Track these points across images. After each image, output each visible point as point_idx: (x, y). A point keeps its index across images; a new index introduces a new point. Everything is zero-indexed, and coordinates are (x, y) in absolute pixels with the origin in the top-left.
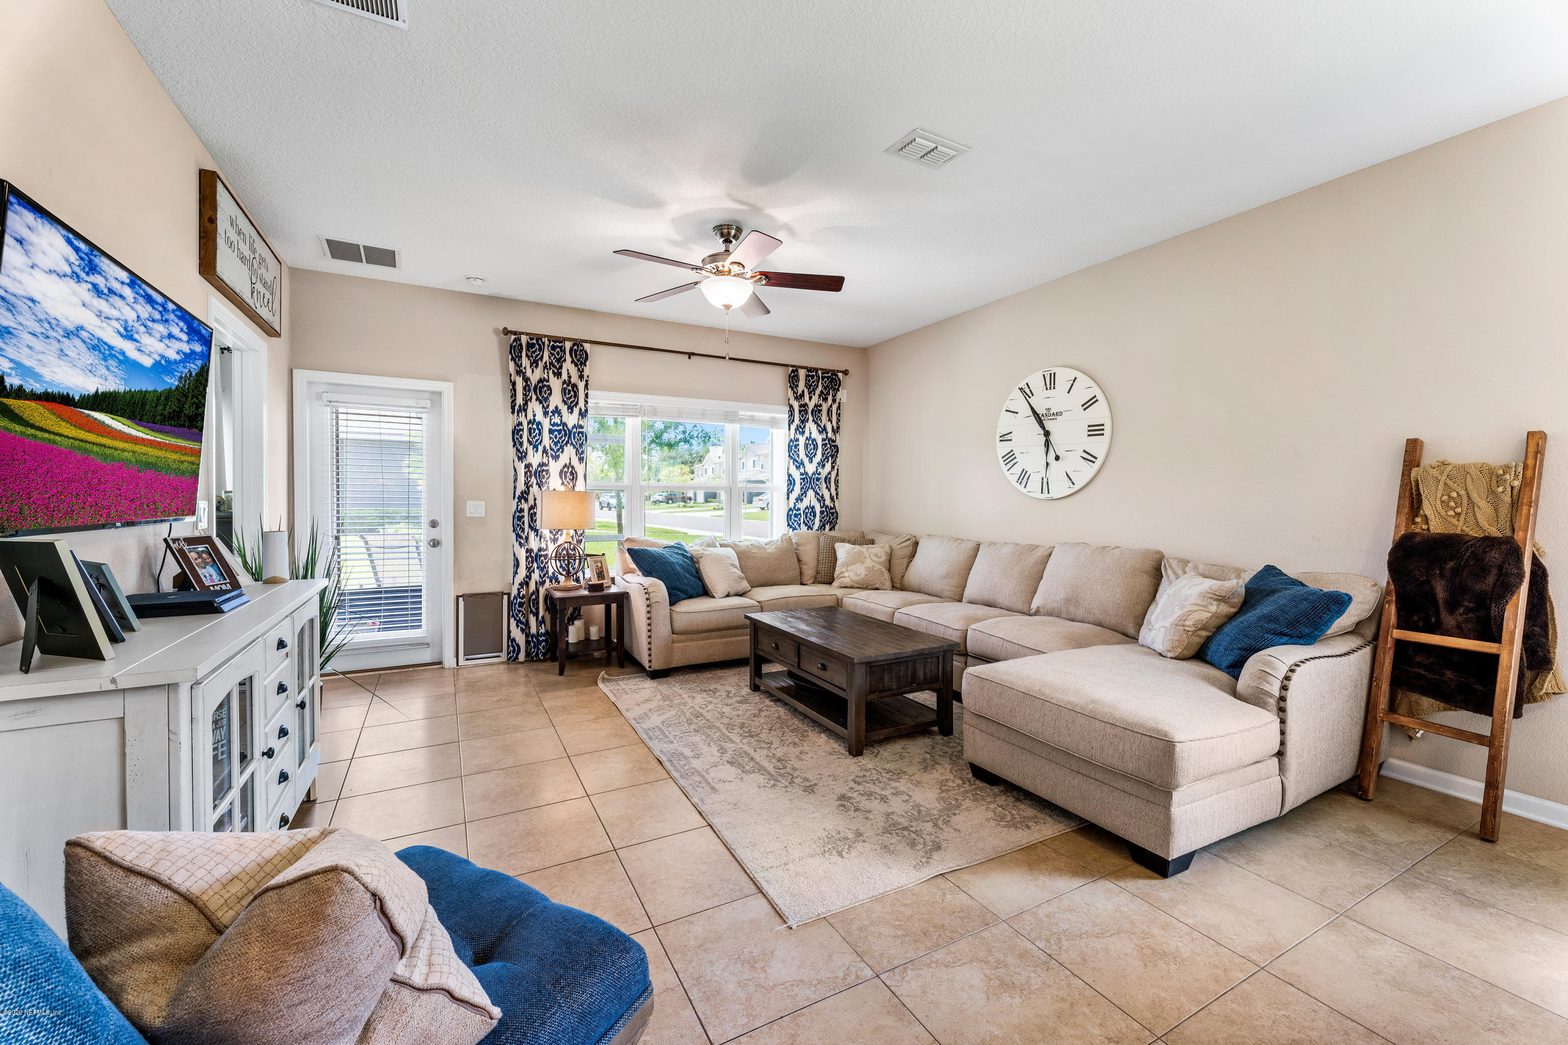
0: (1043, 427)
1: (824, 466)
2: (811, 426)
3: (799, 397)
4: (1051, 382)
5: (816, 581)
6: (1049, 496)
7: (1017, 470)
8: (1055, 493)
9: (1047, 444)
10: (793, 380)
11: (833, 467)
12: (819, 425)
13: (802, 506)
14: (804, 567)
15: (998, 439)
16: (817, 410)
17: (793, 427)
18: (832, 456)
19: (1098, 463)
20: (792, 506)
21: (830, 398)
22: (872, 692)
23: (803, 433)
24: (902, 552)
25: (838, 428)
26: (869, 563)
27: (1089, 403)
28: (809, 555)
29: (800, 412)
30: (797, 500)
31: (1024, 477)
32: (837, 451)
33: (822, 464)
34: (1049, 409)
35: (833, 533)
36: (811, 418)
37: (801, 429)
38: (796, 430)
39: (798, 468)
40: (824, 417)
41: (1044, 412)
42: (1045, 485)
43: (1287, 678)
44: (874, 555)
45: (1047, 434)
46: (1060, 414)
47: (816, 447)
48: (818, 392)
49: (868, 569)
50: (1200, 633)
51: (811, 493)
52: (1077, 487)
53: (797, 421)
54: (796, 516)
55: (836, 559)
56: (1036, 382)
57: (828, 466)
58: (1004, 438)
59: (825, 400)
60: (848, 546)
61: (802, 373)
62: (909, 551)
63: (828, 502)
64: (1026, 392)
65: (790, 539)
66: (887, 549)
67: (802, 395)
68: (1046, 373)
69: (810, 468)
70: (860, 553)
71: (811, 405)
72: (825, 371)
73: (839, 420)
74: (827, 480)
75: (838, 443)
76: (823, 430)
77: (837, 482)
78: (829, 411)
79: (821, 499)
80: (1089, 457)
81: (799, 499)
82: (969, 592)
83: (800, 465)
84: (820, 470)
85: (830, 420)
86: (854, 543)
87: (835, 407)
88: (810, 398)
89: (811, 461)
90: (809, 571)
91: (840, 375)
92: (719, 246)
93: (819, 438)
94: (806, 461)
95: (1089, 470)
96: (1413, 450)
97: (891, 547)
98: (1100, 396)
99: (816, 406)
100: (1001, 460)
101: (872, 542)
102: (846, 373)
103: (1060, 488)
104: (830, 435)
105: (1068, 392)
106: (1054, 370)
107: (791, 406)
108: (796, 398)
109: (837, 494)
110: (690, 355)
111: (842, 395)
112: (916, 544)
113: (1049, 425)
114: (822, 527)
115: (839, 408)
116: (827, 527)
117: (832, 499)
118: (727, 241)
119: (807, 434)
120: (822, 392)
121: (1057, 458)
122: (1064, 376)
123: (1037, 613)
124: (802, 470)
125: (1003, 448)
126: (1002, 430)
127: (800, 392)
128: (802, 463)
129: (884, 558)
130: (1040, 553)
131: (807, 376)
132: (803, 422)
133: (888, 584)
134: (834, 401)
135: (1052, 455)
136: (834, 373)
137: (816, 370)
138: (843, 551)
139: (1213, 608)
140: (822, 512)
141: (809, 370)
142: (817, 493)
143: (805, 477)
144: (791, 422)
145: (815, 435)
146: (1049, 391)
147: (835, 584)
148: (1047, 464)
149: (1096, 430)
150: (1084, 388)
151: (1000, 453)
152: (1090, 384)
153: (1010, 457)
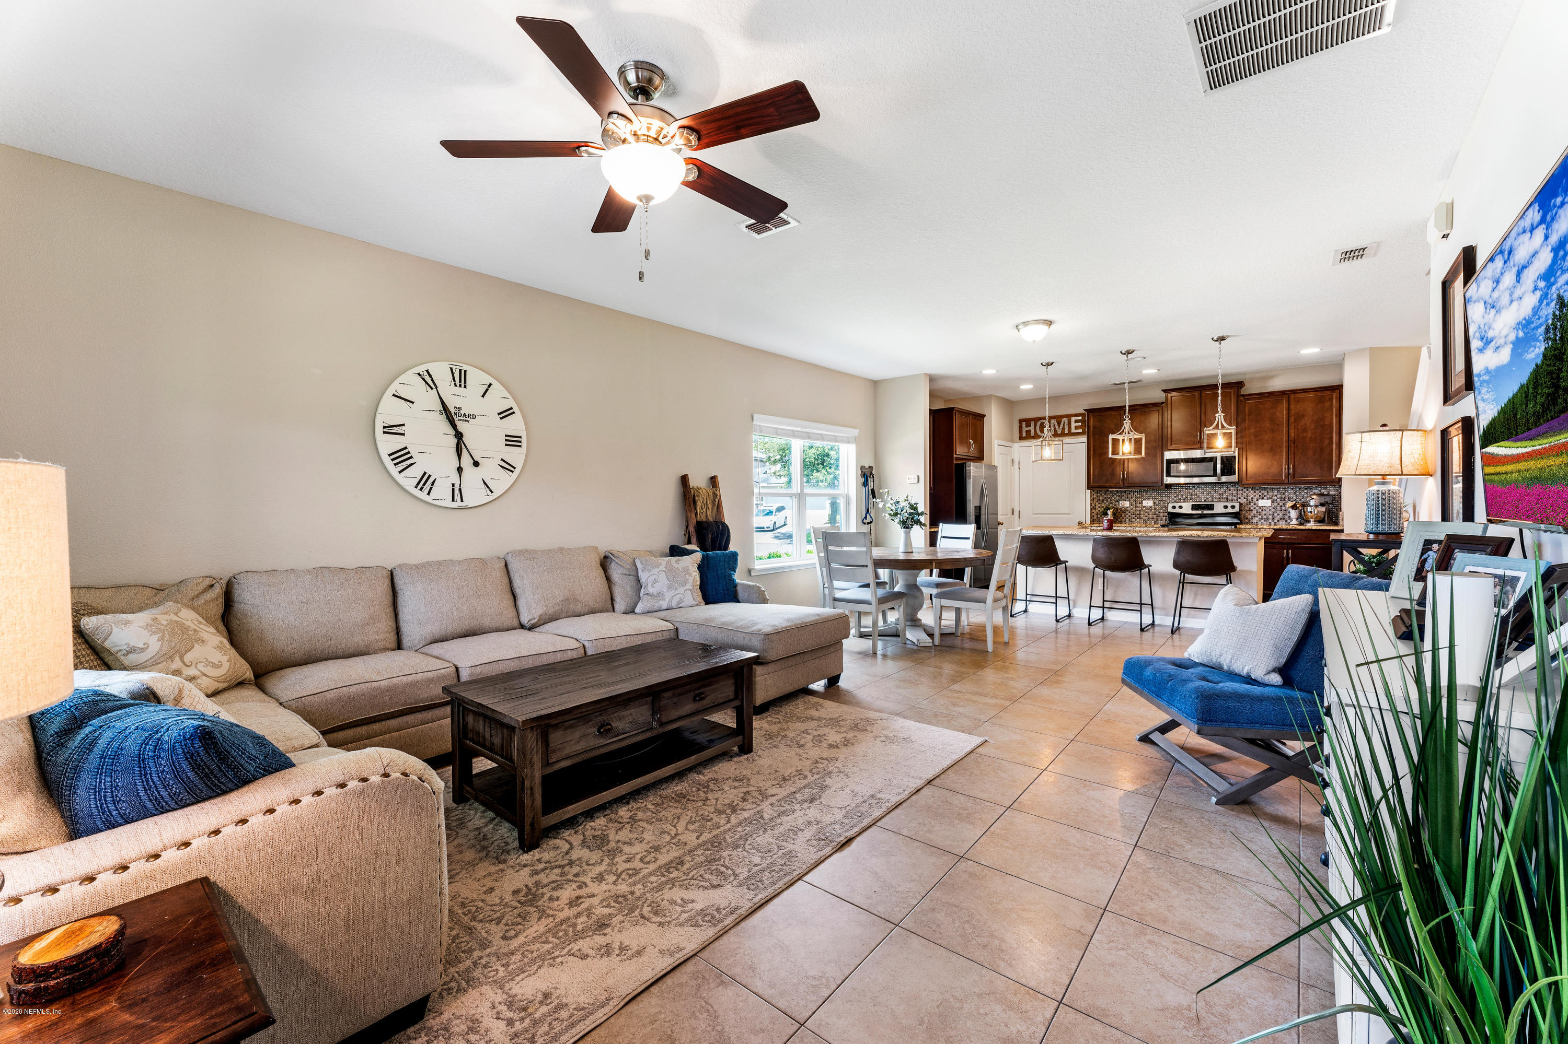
0: (454, 426)
4: (461, 379)
6: (462, 504)
7: (415, 472)
8: (468, 502)
9: (458, 448)
15: (382, 430)
19: (517, 472)
27: (506, 414)
31: (425, 481)
34: (459, 409)
41: (456, 410)
42: (457, 493)
45: (459, 436)
46: (474, 417)
52: (495, 495)
56: (441, 373)
58: (389, 430)
64: (427, 381)
68: (454, 368)
80: (507, 467)
95: (506, 479)
96: (684, 480)
98: (517, 409)
100: (389, 459)
103: (474, 495)
105: (483, 396)
106: (464, 367)
113: (461, 426)
121: (476, 463)
122: (476, 378)
125: (390, 443)
126: (388, 420)
135: (466, 461)
146: (458, 388)
148: (460, 470)
149: (513, 441)
150: (501, 397)
151: (385, 449)
152: (506, 394)
153: (402, 456)
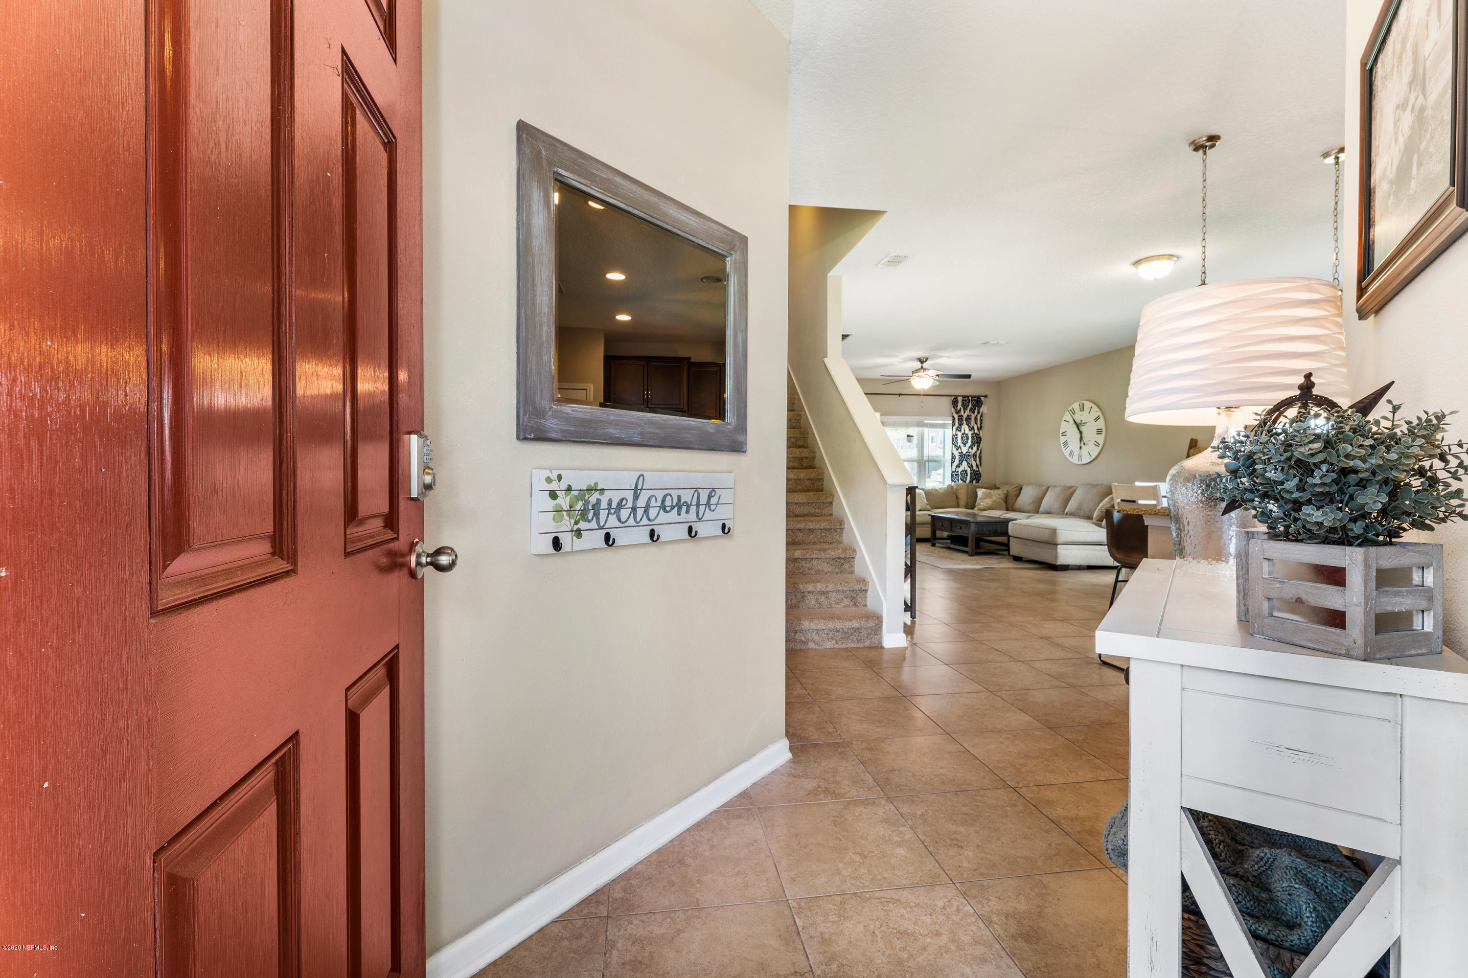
0: (1079, 429)
1: (972, 448)
2: (965, 428)
3: (958, 412)
4: (1082, 408)
5: (966, 507)
6: (1082, 463)
7: (1069, 450)
8: (1084, 461)
9: (1081, 439)
10: (955, 403)
11: (978, 449)
12: (969, 427)
13: (960, 470)
14: (960, 501)
15: (1061, 434)
16: (968, 419)
17: (955, 428)
18: (977, 443)
19: (1101, 446)
20: (954, 470)
21: (976, 412)
22: (978, 534)
23: (960, 431)
24: (1013, 494)
25: (981, 427)
26: (994, 498)
27: (1097, 419)
28: (963, 495)
29: (959, 420)
30: (957, 467)
31: (1071, 453)
32: (981, 440)
33: (971, 447)
35: (977, 484)
36: (965, 423)
37: (959, 429)
38: (957, 429)
39: (957, 450)
40: (973, 422)
41: (1080, 422)
42: (1080, 457)
44: (997, 495)
45: (1081, 433)
46: (1086, 423)
47: (968, 438)
48: (969, 408)
49: (993, 501)
51: (965, 463)
52: (1093, 457)
53: (957, 425)
54: (956, 475)
55: (977, 496)
56: (1076, 406)
57: (975, 449)
58: (1063, 434)
59: (973, 412)
60: (983, 490)
61: (960, 399)
62: (1016, 493)
63: (975, 468)
64: (1073, 412)
65: (952, 487)
66: (1005, 492)
67: (960, 410)
68: (1080, 403)
69: (965, 450)
70: (990, 494)
71: (965, 416)
72: (973, 397)
73: (981, 423)
74: (974, 455)
75: (981, 435)
76: (972, 429)
77: (980, 457)
78: (976, 418)
79: (971, 467)
80: (1097, 444)
81: (958, 466)
82: (1041, 509)
83: (958, 448)
84: (970, 450)
85: (976, 423)
86: (987, 488)
87: (979, 417)
88: (965, 412)
89: (965, 445)
90: (963, 502)
91: (982, 398)
92: (919, 365)
93: (970, 434)
94: (962, 446)
95: (1097, 450)
97: (1008, 492)
98: (1101, 416)
99: (968, 416)
100: (1062, 445)
101: (999, 488)
102: (986, 396)
103: (1086, 460)
104: (976, 431)
105: (1090, 413)
106: (1083, 402)
107: (953, 417)
108: (957, 413)
109: (980, 464)
110: (900, 395)
111: (984, 409)
112: (1021, 489)
113: (1082, 429)
114: (971, 481)
115: (981, 416)
116: (974, 482)
117: (977, 466)
118: (922, 363)
119: (963, 431)
120: (971, 408)
121: (1085, 444)
122: (1088, 405)
123: (1067, 514)
124: (959, 451)
125: (1062, 439)
126: (1062, 431)
127: (958, 408)
128: (960, 447)
129: (1002, 496)
130: (1073, 489)
131: (963, 400)
132: (961, 425)
133: (1004, 508)
134: (979, 413)
135: (1082, 443)
136: (979, 397)
137: (968, 397)
138: (980, 492)
140: (971, 474)
141: (964, 397)
142: (968, 463)
143: (961, 455)
144: (953, 425)
145: (967, 431)
146: (1081, 412)
147: (976, 508)
148: (1081, 448)
149: (1099, 432)
150: (1096, 412)
151: (1062, 442)
152: (1098, 410)
153: (1066, 444)
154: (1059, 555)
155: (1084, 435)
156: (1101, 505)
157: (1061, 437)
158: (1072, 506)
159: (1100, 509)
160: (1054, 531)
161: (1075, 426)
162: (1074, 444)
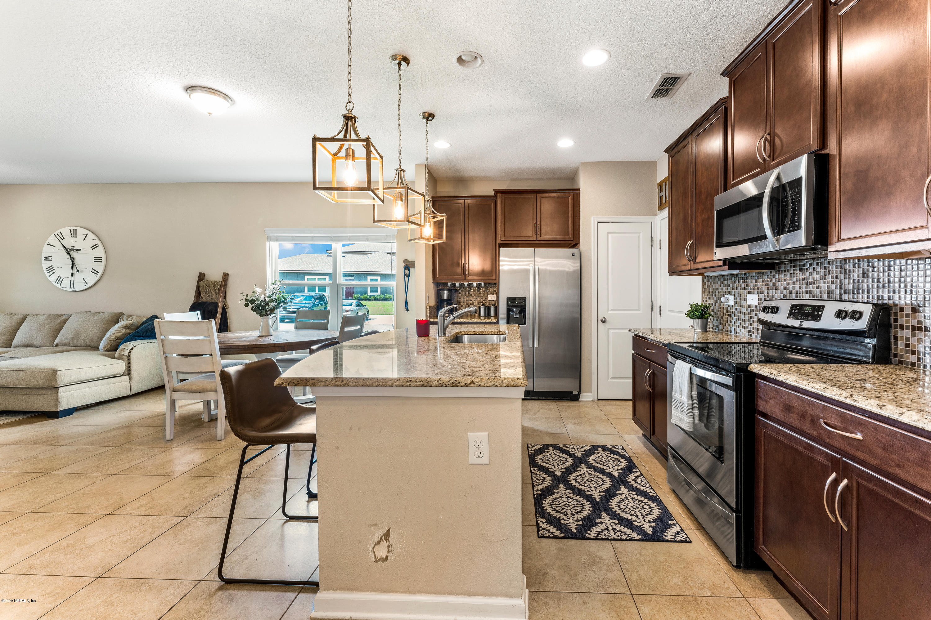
0: (69, 255)
4: (74, 234)
6: (74, 289)
7: (55, 276)
8: (77, 288)
9: (73, 265)
15: (43, 259)
19: (99, 274)
27: (94, 247)
31: (59, 280)
34: (73, 247)
41: (71, 248)
42: (72, 284)
43: (132, 349)
45: (72, 259)
46: (80, 250)
50: (117, 341)
52: (89, 285)
56: (66, 231)
58: (47, 259)
64: (60, 237)
68: (71, 229)
80: (95, 272)
95: (95, 278)
96: (201, 277)
98: (100, 244)
100: (45, 271)
103: (80, 286)
105: (84, 240)
106: (76, 228)
113: (74, 255)
121: (78, 271)
122: (81, 232)
123: (57, 346)
125: (46, 264)
126: (44, 255)
130: (64, 317)
135: (75, 271)
139: (123, 331)
146: (73, 238)
148: (72, 274)
149: (98, 260)
150: (92, 240)
151: (44, 267)
152: (95, 237)
153: (50, 269)
154: (60, 400)
155: (76, 262)
156: (108, 334)
157: (43, 262)
158: (64, 335)
159: (109, 338)
160: (54, 373)
161: (64, 251)
162: (64, 270)
